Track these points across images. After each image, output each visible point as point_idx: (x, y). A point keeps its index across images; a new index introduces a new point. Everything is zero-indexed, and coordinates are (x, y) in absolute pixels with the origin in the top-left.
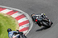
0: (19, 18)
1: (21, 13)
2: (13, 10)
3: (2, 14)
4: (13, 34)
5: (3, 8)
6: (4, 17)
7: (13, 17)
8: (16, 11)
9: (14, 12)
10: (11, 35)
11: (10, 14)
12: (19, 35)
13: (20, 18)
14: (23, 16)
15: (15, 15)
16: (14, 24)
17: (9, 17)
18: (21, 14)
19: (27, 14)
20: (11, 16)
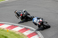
1: (32, 30)
2: (25, 28)
3: (14, 32)
5: (15, 26)
6: (16, 35)
9: (26, 29)
11: (22, 32)
14: (35, 34)
15: (27, 32)
18: (33, 32)
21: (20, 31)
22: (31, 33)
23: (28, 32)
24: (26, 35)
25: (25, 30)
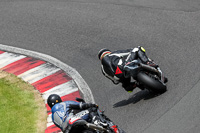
0: (47, 85)
1: (53, 66)
4: (69, 111)
7: (26, 80)
8: (37, 59)
9: (31, 62)
10: (62, 114)
11: (15, 70)
12: (87, 112)
13: (50, 83)
14: (62, 77)
15: (33, 73)
16: (28, 104)
17: (11, 79)
18: (55, 71)
19: (74, 70)
20: (19, 76)
21: (8, 68)
22: (49, 74)
23: (37, 72)
24: (31, 83)
25: (25, 65)
